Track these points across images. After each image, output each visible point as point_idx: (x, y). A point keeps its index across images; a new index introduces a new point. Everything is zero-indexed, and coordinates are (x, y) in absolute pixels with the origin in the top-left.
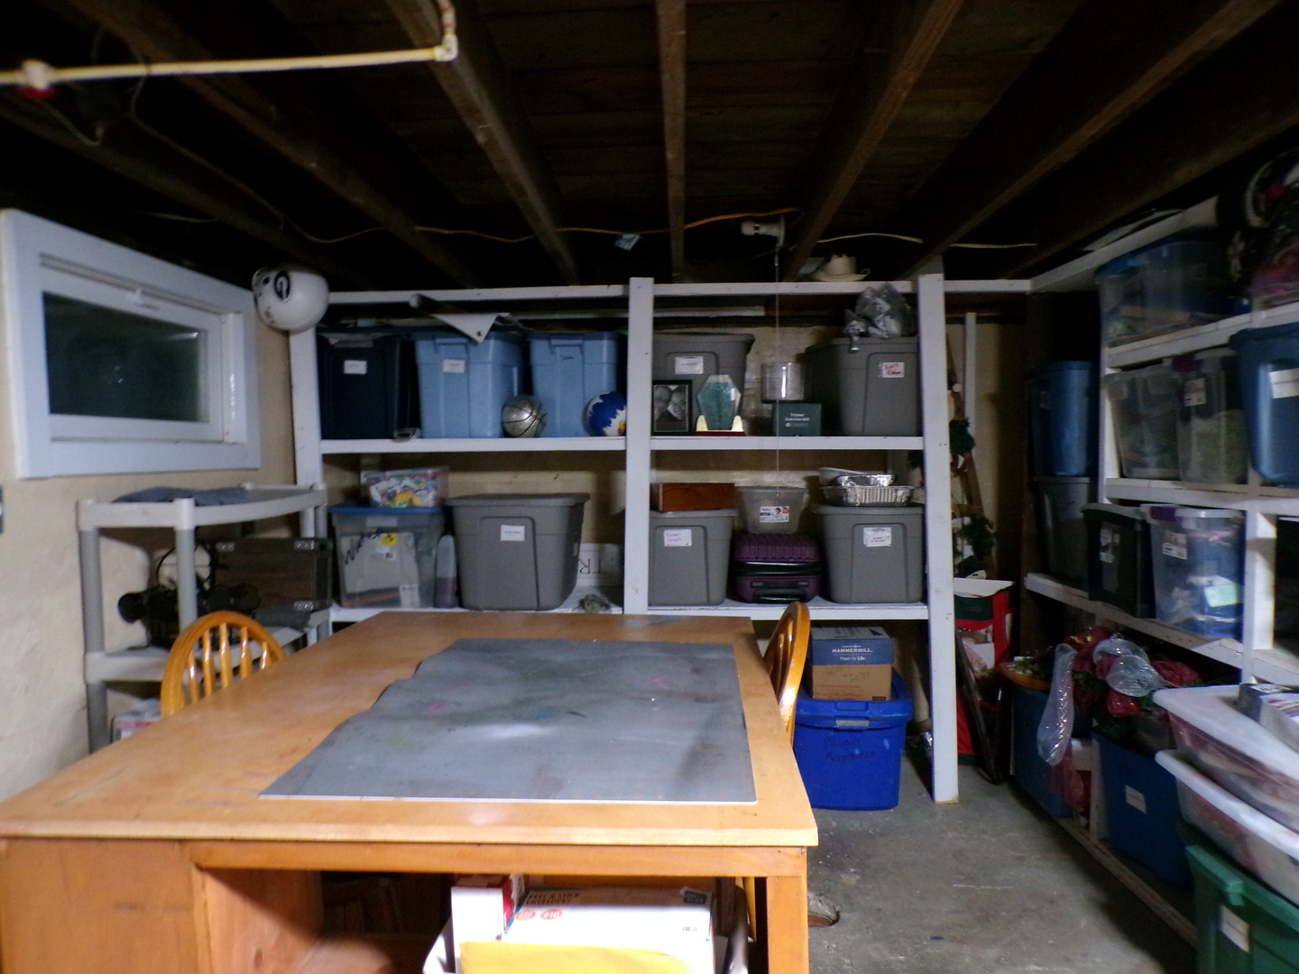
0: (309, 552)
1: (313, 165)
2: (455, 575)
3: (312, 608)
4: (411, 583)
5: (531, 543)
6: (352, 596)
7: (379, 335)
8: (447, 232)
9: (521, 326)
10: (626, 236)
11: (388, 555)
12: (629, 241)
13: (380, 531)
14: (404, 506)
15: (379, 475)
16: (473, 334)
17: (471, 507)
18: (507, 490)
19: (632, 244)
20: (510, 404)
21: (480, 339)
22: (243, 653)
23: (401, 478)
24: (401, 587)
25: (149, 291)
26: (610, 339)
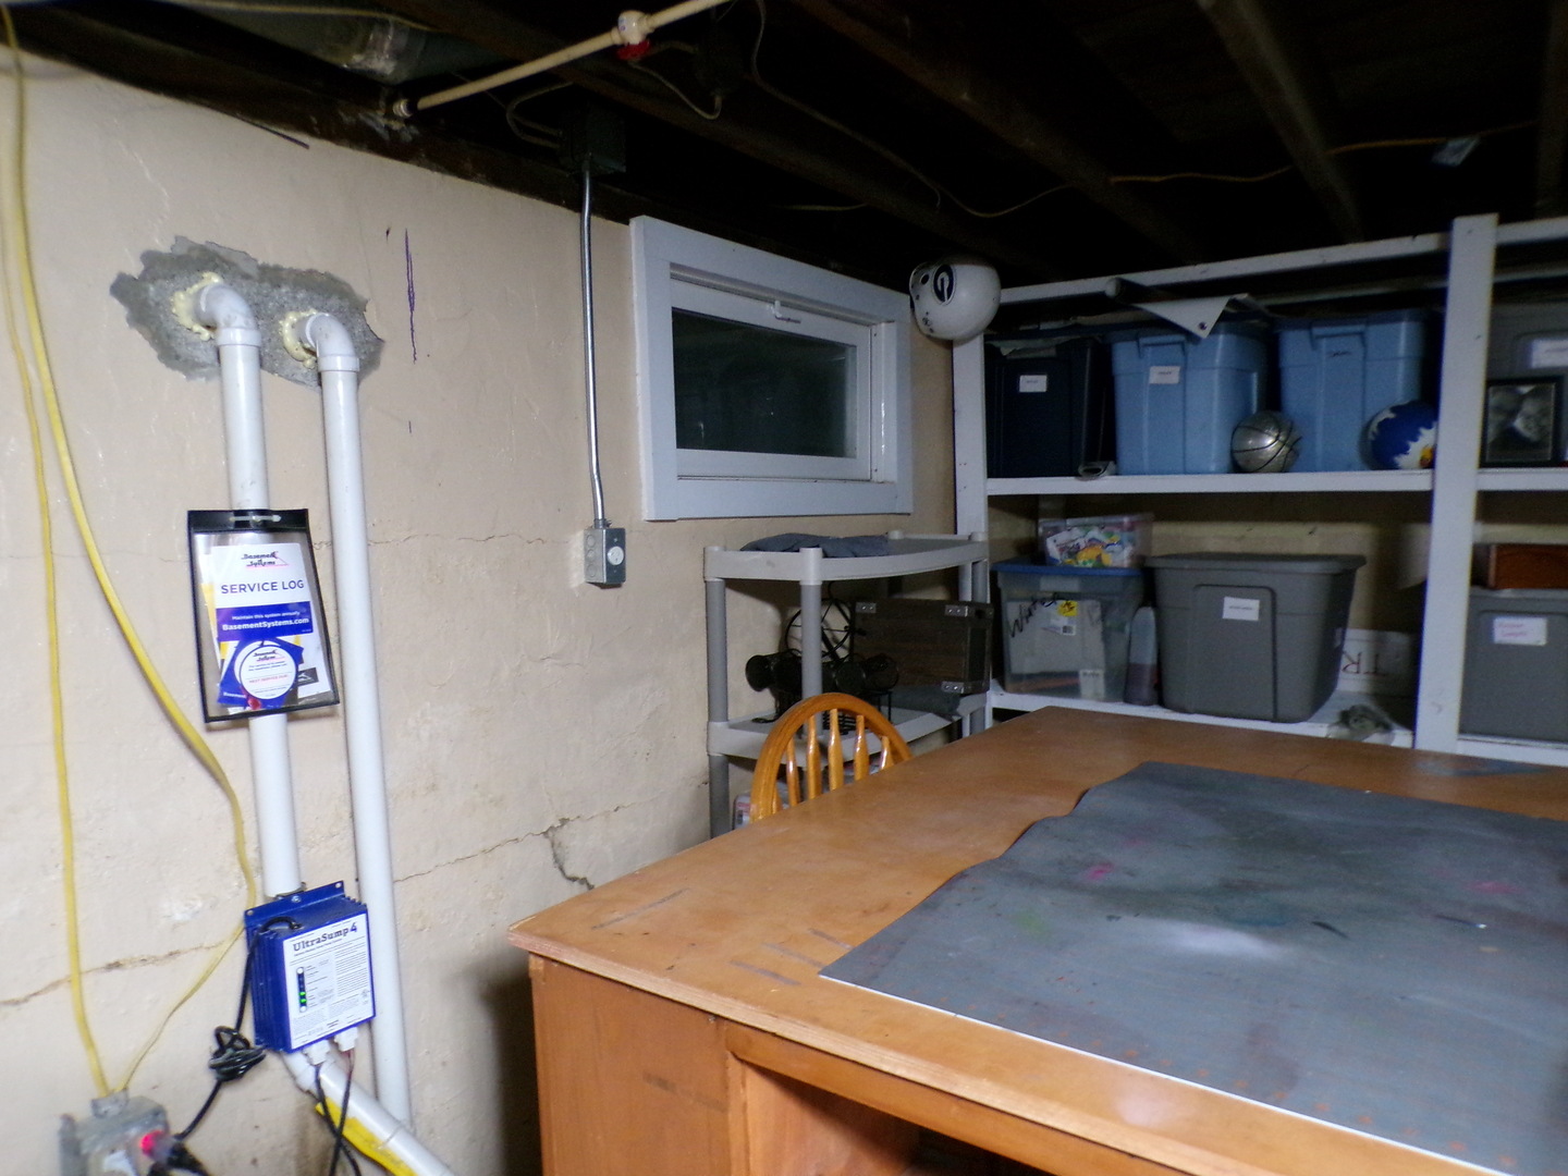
0: (961, 619)
1: (965, 97)
2: (1155, 662)
3: (962, 692)
4: (1095, 667)
5: (1268, 626)
6: (1019, 678)
7: (1063, 339)
8: (1156, 179)
9: (1267, 311)
10: (1453, 144)
11: (1066, 629)
12: (1458, 151)
13: (1056, 597)
14: (1089, 565)
15: (1058, 523)
16: (1194, 328)
17: (1182, 569)
18: (1236, 548)
19: (1463, 156)
20: (1245, 424)
21: (1204, 334)
22: (858, 745)
23: (1086, 527)
24: (1081, 672)
25: (790, 301)
26: (1411, 319)
